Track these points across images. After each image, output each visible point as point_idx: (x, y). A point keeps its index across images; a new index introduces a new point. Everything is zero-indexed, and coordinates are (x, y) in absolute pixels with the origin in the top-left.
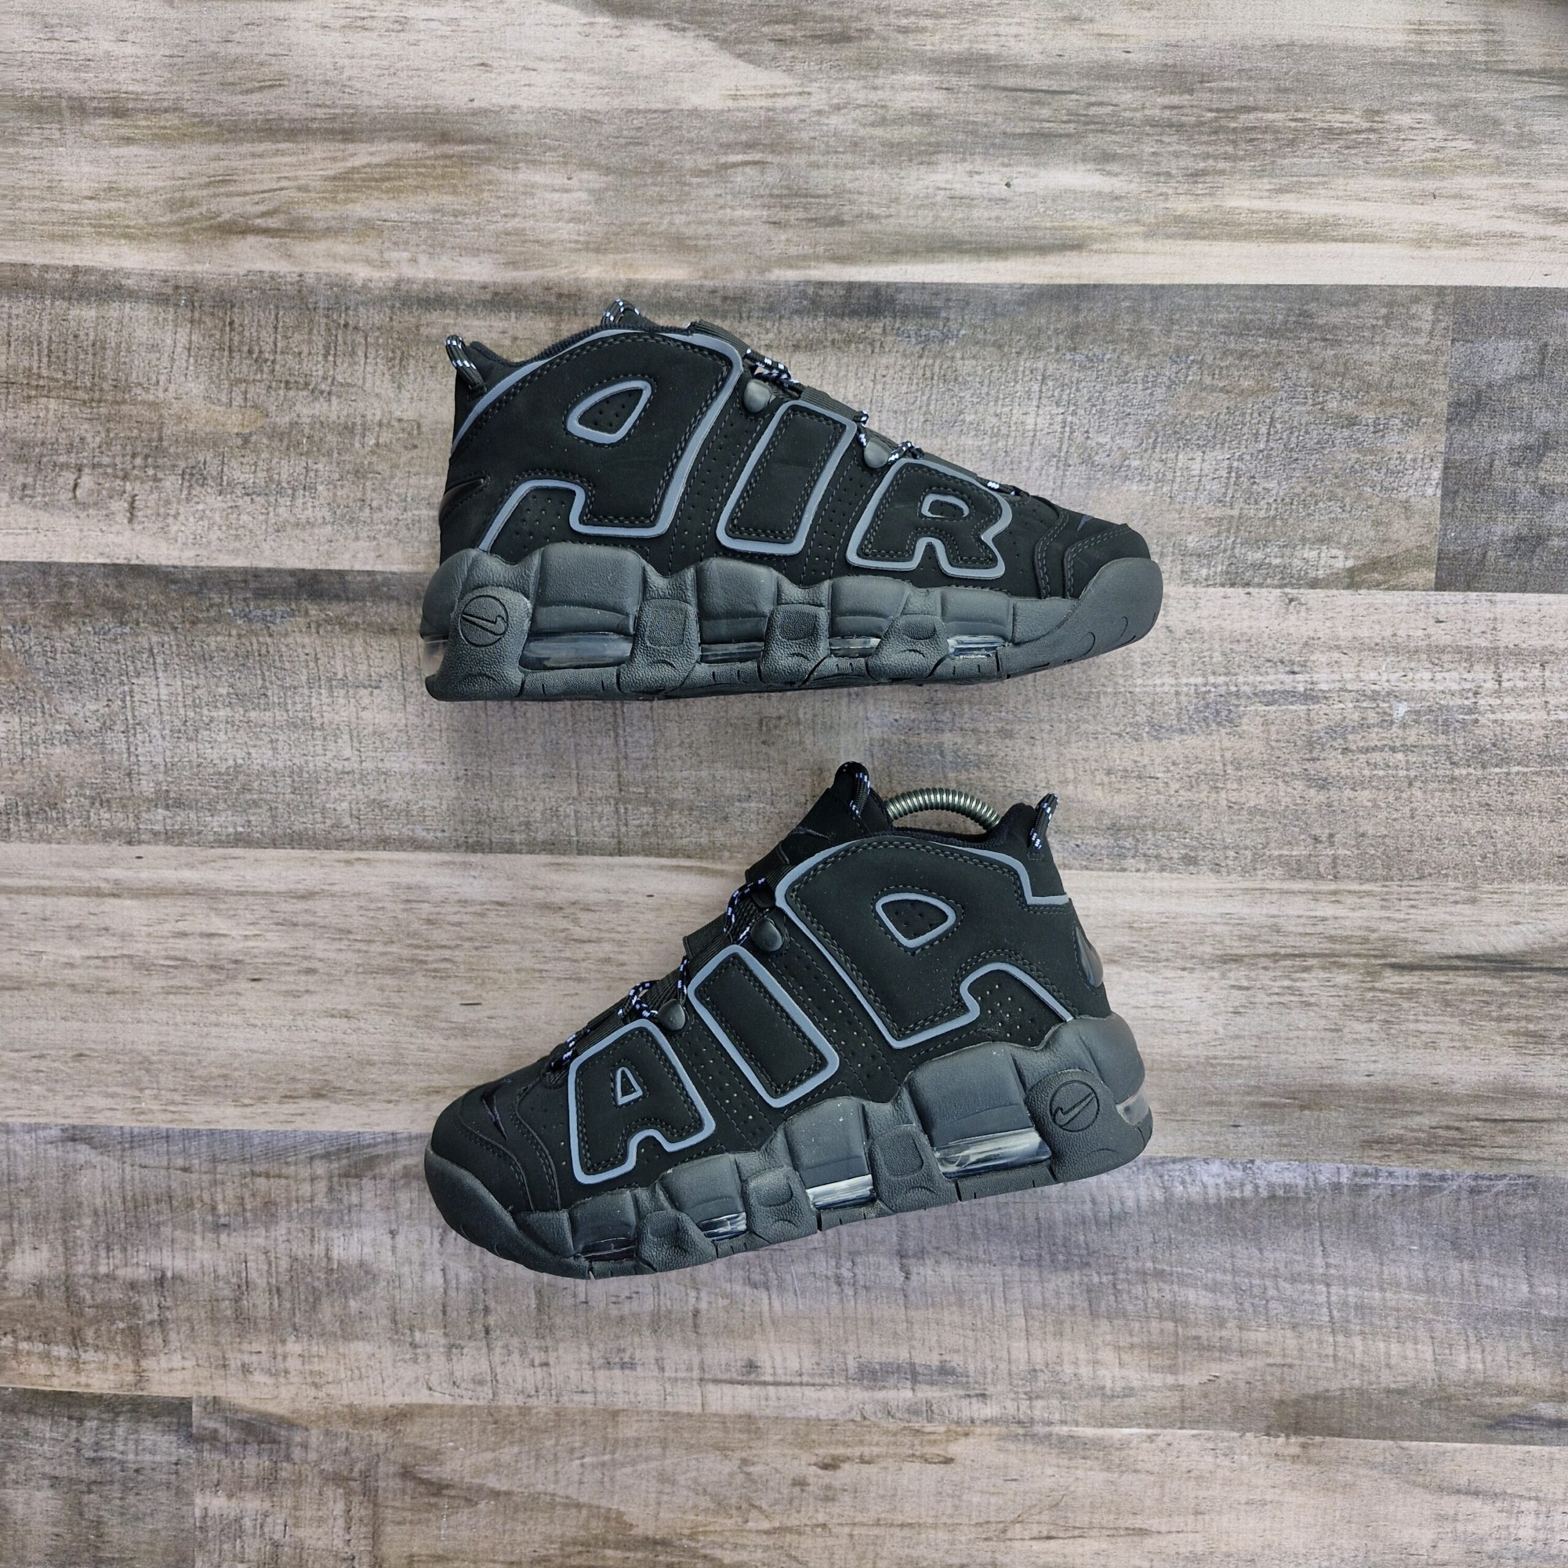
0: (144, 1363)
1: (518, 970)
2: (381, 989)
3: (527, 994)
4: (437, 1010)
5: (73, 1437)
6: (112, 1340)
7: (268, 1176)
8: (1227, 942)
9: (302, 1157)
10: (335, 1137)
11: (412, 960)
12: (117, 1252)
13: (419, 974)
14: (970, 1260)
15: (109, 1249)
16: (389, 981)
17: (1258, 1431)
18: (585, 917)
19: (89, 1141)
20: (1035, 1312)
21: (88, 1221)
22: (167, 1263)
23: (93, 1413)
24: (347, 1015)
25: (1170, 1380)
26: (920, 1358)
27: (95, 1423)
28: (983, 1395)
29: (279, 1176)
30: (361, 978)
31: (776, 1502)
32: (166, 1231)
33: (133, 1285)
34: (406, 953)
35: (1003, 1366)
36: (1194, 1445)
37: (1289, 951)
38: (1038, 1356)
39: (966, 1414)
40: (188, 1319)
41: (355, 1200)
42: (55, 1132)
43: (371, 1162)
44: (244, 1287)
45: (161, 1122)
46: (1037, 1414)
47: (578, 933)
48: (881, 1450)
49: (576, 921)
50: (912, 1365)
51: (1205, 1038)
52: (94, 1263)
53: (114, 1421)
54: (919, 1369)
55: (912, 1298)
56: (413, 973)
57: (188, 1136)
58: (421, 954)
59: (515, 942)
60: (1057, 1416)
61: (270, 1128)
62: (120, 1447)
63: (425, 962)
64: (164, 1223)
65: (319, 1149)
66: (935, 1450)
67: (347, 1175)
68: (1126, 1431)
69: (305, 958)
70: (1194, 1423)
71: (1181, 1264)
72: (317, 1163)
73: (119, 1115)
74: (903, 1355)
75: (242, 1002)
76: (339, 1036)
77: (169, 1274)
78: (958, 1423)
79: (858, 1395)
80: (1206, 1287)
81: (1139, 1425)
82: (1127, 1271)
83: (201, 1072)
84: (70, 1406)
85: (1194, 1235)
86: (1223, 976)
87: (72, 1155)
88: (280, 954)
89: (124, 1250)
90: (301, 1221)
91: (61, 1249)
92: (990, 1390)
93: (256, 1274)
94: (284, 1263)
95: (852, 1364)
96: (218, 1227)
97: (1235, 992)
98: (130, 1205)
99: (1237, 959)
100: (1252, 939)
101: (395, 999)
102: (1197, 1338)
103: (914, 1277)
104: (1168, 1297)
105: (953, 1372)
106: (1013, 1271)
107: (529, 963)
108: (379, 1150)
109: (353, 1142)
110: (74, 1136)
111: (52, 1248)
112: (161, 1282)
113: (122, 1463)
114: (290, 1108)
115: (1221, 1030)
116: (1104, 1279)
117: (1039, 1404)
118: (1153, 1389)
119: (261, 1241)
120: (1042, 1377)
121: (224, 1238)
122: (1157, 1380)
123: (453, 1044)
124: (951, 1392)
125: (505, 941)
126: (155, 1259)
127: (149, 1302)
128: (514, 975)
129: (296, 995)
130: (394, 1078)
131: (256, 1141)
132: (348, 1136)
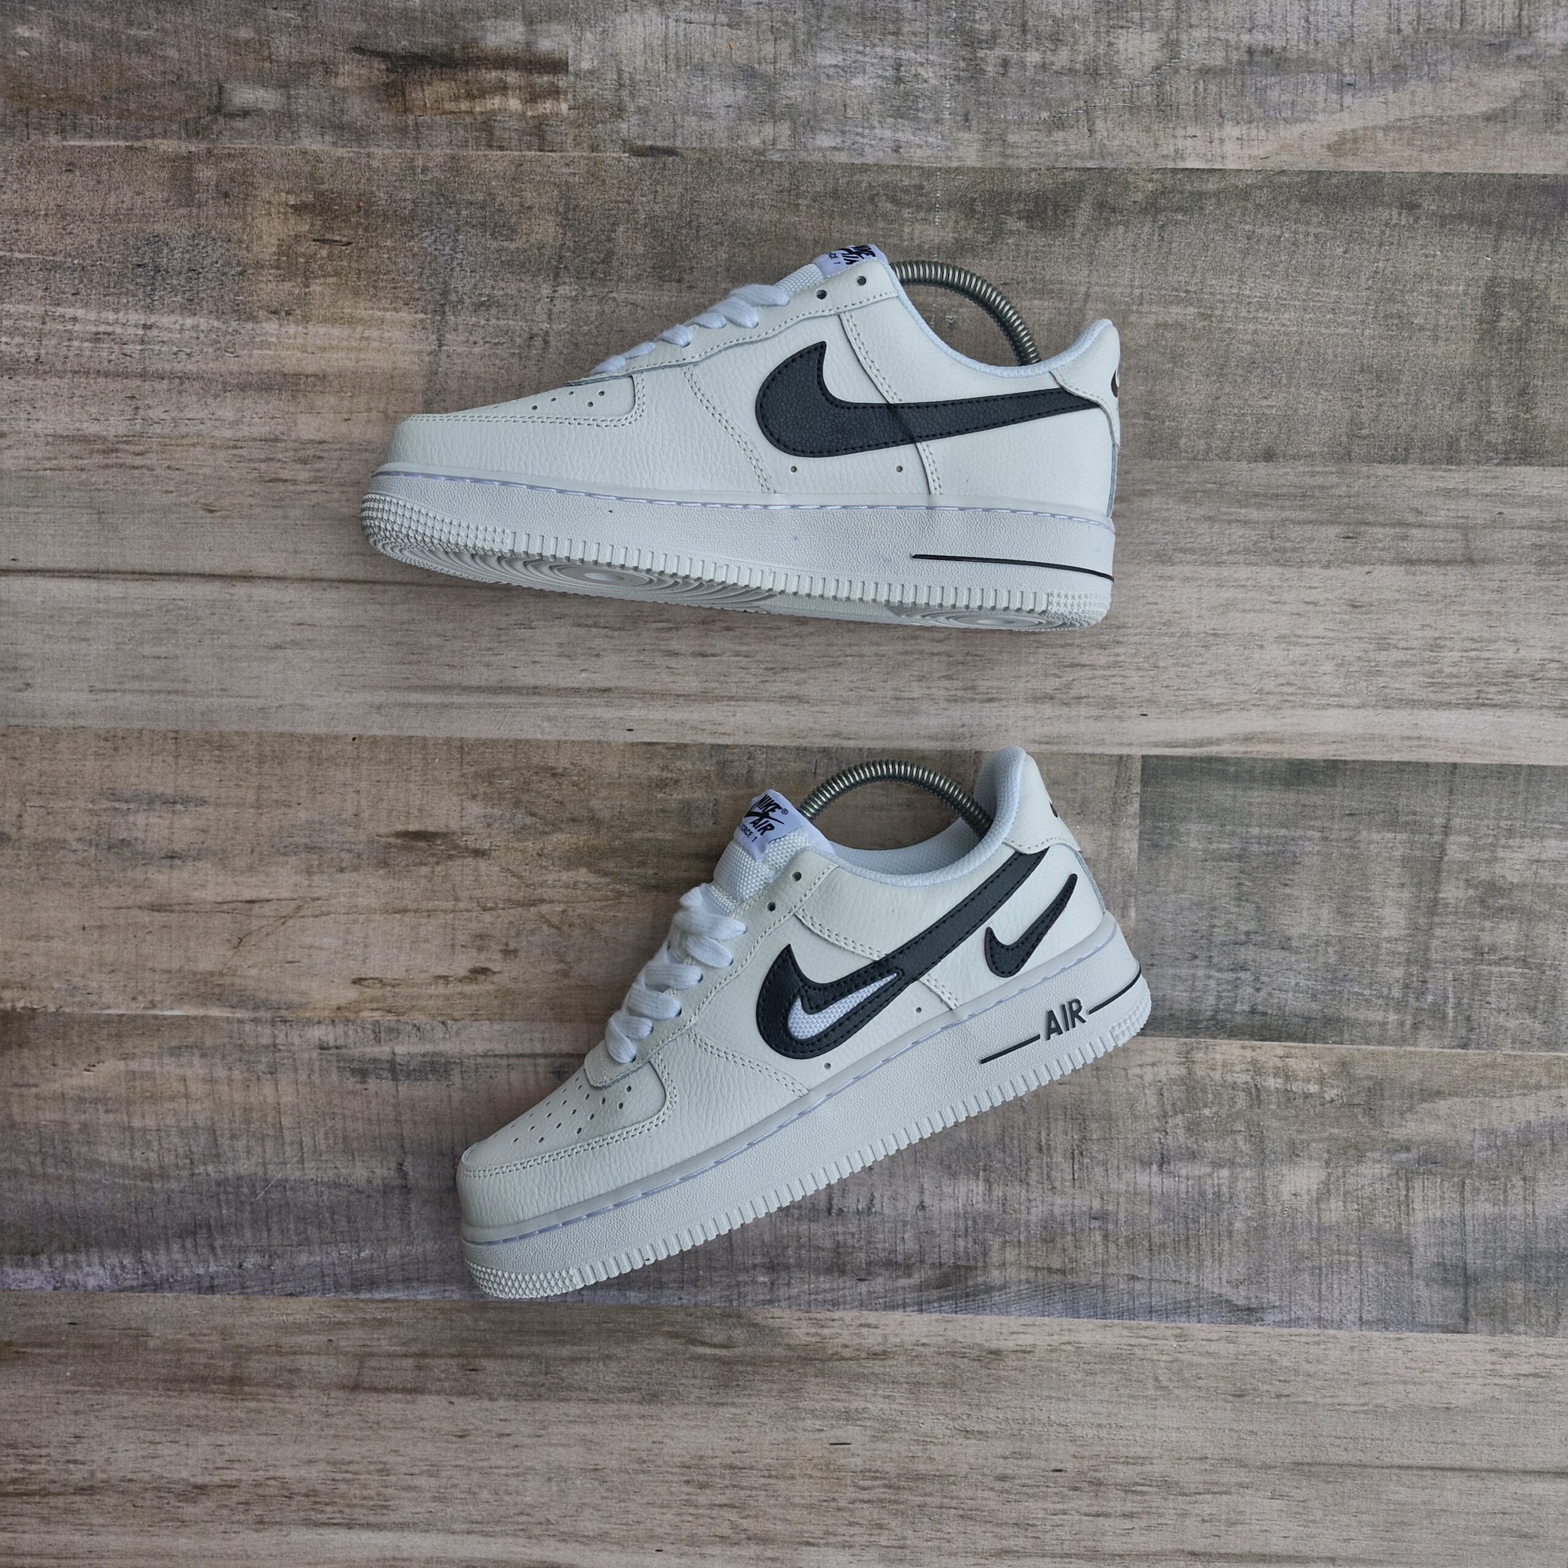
0: (1183, 1071)
1: (793, 1477)
2: (932, 1459)
3: (783, 1454)
4: (874, 1438)
5: (1263, 994)
6: (1217, 1095)
7: (1050, 1270)
8: (90, 1507)
9: (1014, 1288)
10: (980, 1309)
11: (898, 1488)
12: (1210, 1192)
13: (892, 1475)
14: (336, 1185)
15: (1218, 1195)
16: (922, 1468)
17: (45, 1014)
18: (726, 1530)
19: (1234, 1309)
20: (271, 1132)
21: (1238, 1225)
22: (1156, 1180)
23: (1239, 1019)
24: (967, 1433)
25: (134, 1065)
26: (387, 1086)
27: (1239, 1007)
28: (322, 1048)
29: (1036, 1269)
30: (952, 1471)
31: (533, 932)
32: (1156, 1214)
33: (1193, 1156)
34: (905, 1495)
35: (303, 1077)
36: (109, 997)
37: (31, 1499)
38: (268, 1090)
39: (340, 1029)
40: (1136, 1118)
41: (961, 1242)
42: (1270, 1318)
43: (943, 1282)
44: (1076, 1154)
45: (1158, 1327)
46: (268, 1031)
47: (733, 1515)
48: (425, 991)
49: (734, 1526)
50: (395, 1078)
51: (107, 1412)
52: (1233, 1179)
53: (1217, 1011)
54: (386, 1074)
55: (395, 1145)
56: (898, 1476)
57: (1131, 1313)
58: (889, 1494)
59: (795, 1505)
60: (247, 1028)
61: (1046, 1320)
62: (1212, 983)
63: (885, 1486)
64: (1160, 1222)
65: (997, 1297)
66: (369, 992)
67: (968, 1268)
68: (176, 1013)
69: (1007, 1492)
70: (109, 1020)
71: (126, 1188)
72: (998, 1282)
73: (1203, 1335)
74: (404, 1088)
75: (1072, 1449)
76: (975, 1413)
77: (1155, 1168)
78: (348, 1020)
79: (450, 1048)
80: (100, 1164)
81: (165, 1018)
82: (179, 1178)
83: (1115, 1378)
84: (1264, 1026)
85: (113, 1217)
86: (92, 1473)
87: (1252, 1295)
88: (1033, 1496)
89: (1202, 1194)
90: (1017, 1220)
91: (1269, 1195)
92: (315, 1054)
93: (1063, 1168)
94: (1034, 1177)
95: (456, 1079)
96: (1102, 1216)
97: (79, 1457)
98: (1192, 1242)
99: (81, 1491)
100: (66, 1511)
101: (917, 1449)
102: (107, 1111)
103: (393, 1165)
104: (137, 1154)
105: (354, 1072)
106: (293, 1173)
107: (781, 1485)
108: (935, 1294)
109: (962, 1303)
110: (1250, 1313)
111: (1277, 1195)
112: (1163, 1161)
113: (1210, 965)
114: (1026, 1340)
115: (93, 1420)
116: (201, 1169)
117: (265, 1040)
118: (152, 1055)
119: (1059, 1201)
120: (262, 1067)
121: (1096, 1204)
122: (147, 1065)
123: (857, 1404)
124: (356, 1052)
125: (803, 1506)
126: (1169, 1183)
127: (1178, 1137)
128: (797, 1472)
129: (1018, 1455)
130: (918, 1370)
131: (1059, 1306)
132: (966, 1310)
